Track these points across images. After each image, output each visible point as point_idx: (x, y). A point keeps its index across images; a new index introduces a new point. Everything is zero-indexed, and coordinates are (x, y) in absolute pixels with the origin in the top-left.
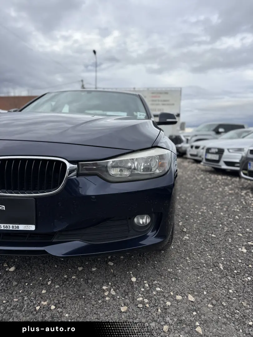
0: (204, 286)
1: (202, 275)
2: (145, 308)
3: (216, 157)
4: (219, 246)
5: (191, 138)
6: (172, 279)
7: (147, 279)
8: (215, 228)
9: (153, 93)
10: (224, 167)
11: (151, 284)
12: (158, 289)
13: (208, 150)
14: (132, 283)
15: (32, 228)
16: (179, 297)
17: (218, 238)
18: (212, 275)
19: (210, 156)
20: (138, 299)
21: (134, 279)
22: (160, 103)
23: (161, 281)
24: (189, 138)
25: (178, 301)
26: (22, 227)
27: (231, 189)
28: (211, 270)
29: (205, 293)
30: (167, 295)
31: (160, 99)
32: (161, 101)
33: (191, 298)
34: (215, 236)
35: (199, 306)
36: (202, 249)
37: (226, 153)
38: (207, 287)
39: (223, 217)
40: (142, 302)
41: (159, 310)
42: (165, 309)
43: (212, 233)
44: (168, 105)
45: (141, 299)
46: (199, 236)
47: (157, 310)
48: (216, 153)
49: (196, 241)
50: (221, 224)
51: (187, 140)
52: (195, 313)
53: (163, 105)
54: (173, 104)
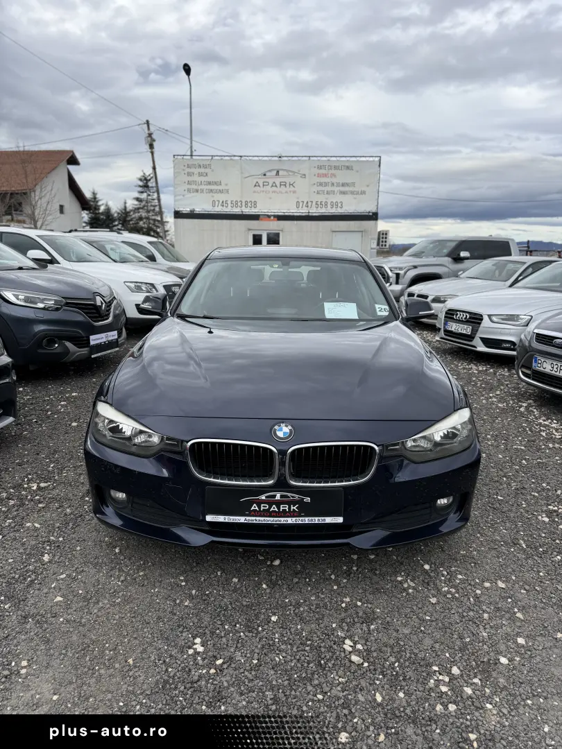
0: (510, 570)
1: (504, 557)
2: (454, 597)
3: (466, 329)
4: (512, 515)
5: (405, 273)
6: (470, 564)
7: (442, 565)
8: (498, 484)
9: (320, 167)
10: (482, 348)
11: (448, 571)
12: (460, 577)
13: (451, 314)
14: (426, 572)
15: (340, 520)
16: (487, 585)
17: (507, 502)
18: (515, 556)
19: (453, 327)
20: (443, 590)
21: (427, 567)
22: (336, 189)
23: (459, 567)
24: (402, 272)
25: (487, 588)
26: (329, 520)
27: (501, 400)
28: (512, 550)
29: (514, 578)
30: (473, 583)
31: (335, 180)
32: (338, 185)
33: (501, 585)
34: (502, 498)
35: (512, 593)
36: (492, 520)
37: (486, 322)
38: (514, 571)
39: (504, 462)
40: (449, 592)
41: (471, 599)
42: (477, 597)
43: (497, 494)
44: (352, 193)
45: (446, 589)
46: (481, 500)
47: (469, 599)
48: (467, 322)
49: (479, 507)
50: (505, 477)
51: (398, 275)
52: (510, 600)
53: (344, 193)
54: (363, 193)
